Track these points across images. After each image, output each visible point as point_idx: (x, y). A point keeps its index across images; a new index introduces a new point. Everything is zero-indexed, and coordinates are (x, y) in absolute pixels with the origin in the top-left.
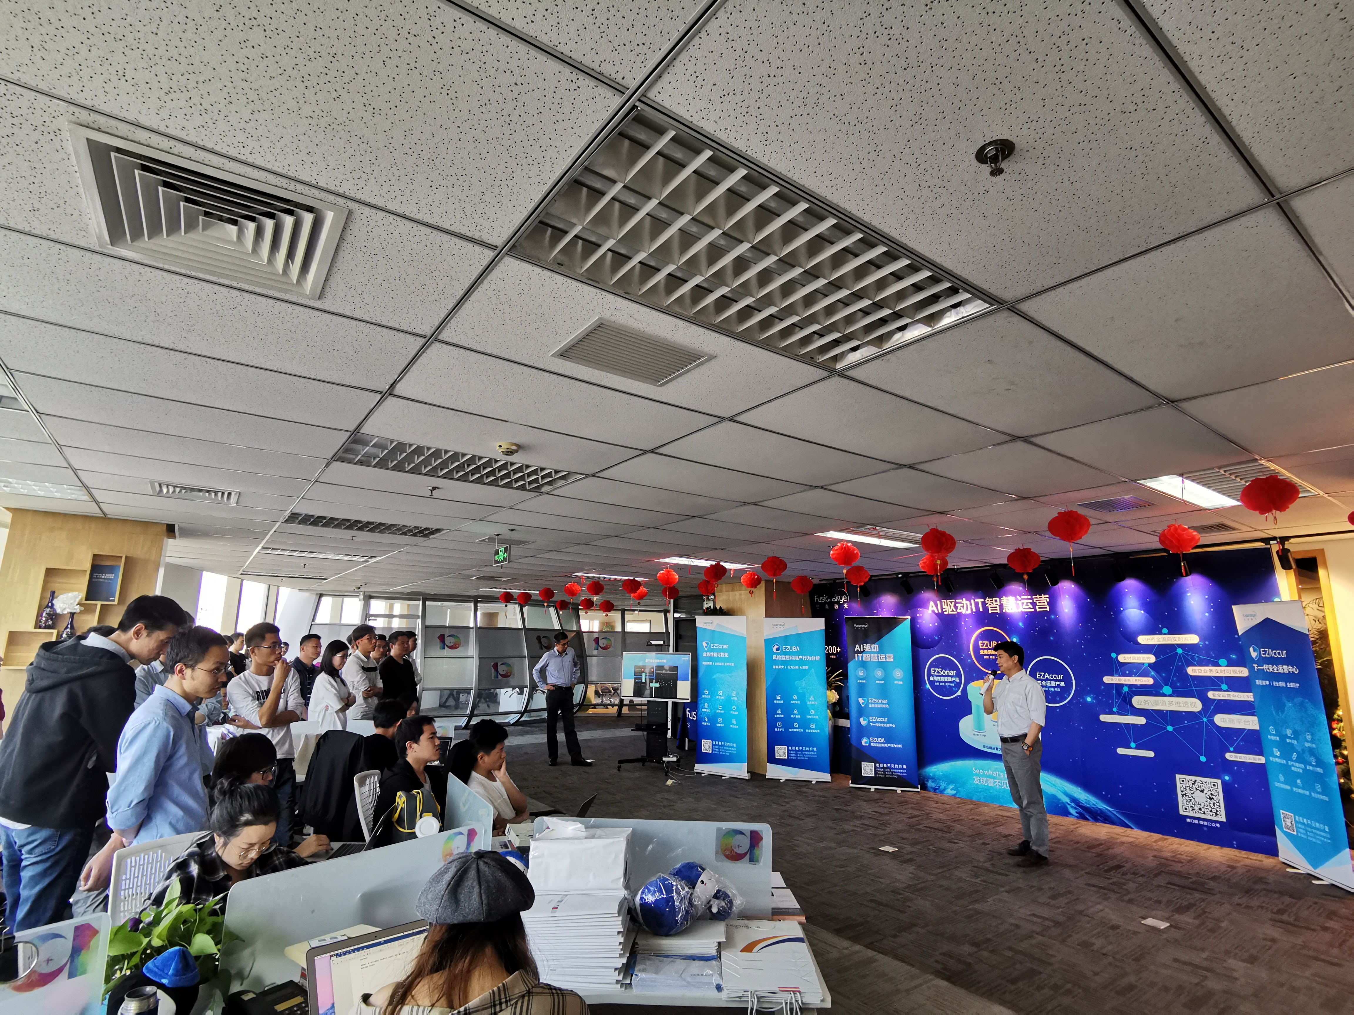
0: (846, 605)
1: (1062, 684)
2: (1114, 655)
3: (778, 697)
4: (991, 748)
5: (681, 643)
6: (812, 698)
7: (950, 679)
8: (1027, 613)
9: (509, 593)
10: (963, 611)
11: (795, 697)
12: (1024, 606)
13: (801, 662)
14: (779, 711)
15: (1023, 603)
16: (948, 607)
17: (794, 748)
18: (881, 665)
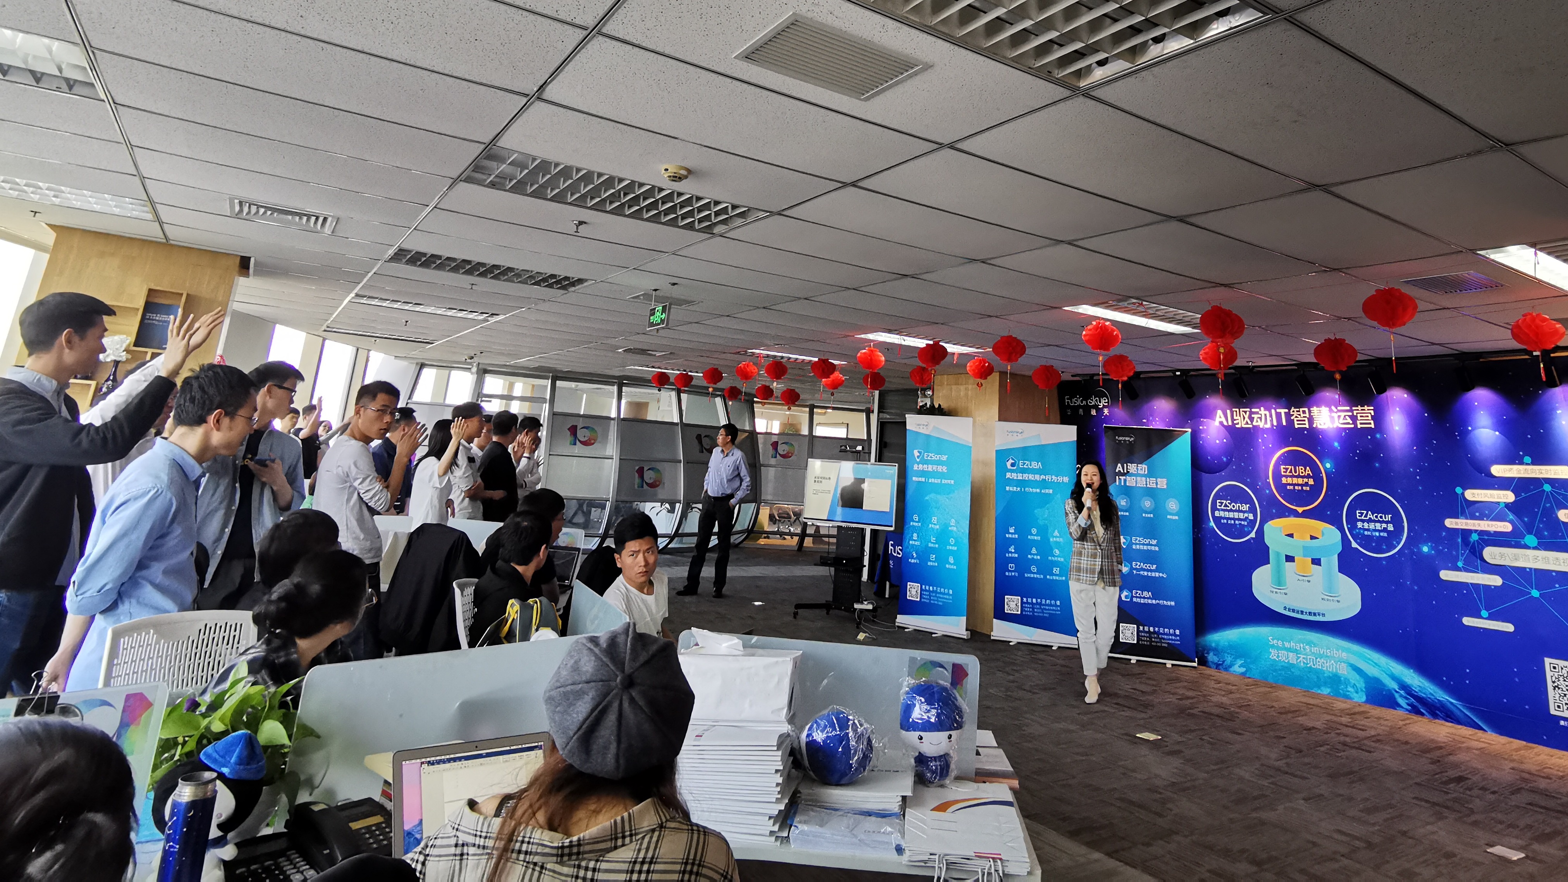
0: (1106, 411)
1: (1391, 527)
2: (1459, 490)
3: (1012, 530)
4: (1293, 611)
5: (887, 454)
6: (1056, 533)
7: (1241, 516)
8: (1345, 429)
9: (665, 373)
10: (1261, 424)
11: (1034, 531)
12: (1342, 421)
13: (1044, 484)
14: (1012, 549)
15: (1339, 417)
16: (1241, 419)
17: (1029, 600)
18: (1151, 492)
